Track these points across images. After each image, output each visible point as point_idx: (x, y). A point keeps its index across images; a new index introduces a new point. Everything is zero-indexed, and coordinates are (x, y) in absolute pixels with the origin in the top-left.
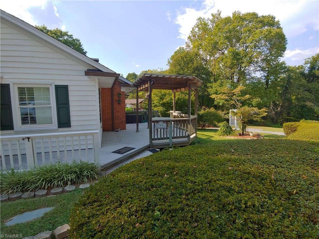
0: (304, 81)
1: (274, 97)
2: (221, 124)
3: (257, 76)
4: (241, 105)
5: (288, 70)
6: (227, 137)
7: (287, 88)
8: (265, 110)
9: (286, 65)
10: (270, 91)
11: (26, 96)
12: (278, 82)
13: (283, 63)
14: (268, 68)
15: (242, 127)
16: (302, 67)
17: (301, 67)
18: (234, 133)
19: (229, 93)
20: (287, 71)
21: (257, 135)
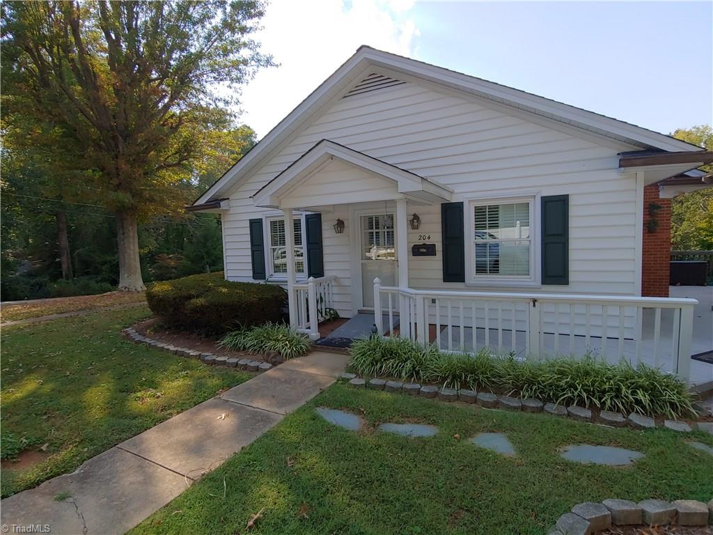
11: (487, 222)
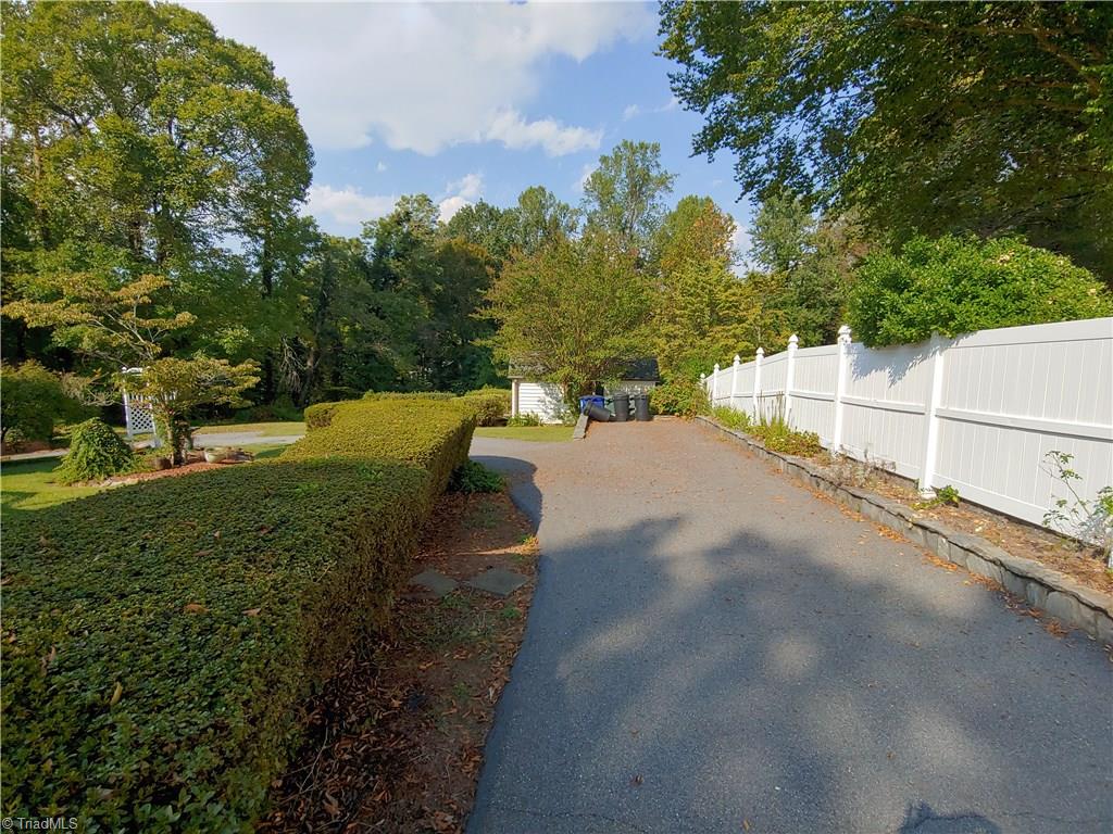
0: (365, 284)
1: (291, 326)
2: (76, 432)
3: (229, 251)
4: (159, 349)
5: (325, 246)
6: (107, 482)
7: (324, 303)
8: (250, 366)
9: (319, 230)
10: (279, 307)
12: (300, 278)
13: (309, 222)
14: (265, 227)
15: (173, 435)
16: (358, 244)
17: (355, 242)
18: (139, 460)
19: (99, 300)
20: (322, 250)
21: (230, 458)
